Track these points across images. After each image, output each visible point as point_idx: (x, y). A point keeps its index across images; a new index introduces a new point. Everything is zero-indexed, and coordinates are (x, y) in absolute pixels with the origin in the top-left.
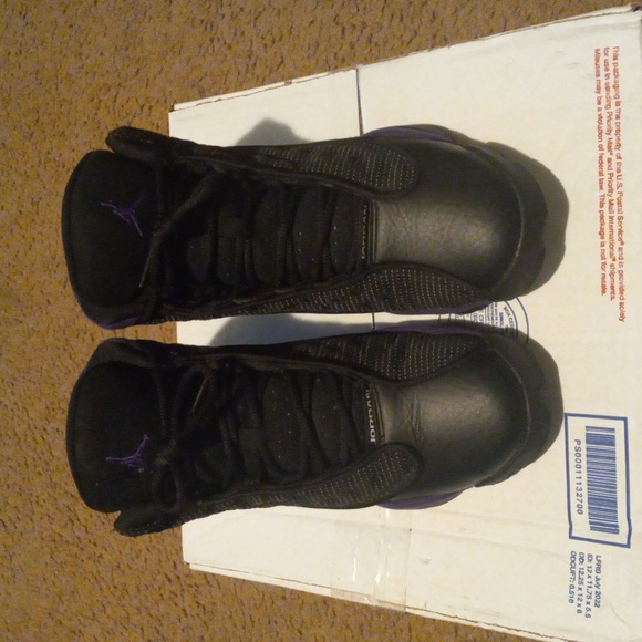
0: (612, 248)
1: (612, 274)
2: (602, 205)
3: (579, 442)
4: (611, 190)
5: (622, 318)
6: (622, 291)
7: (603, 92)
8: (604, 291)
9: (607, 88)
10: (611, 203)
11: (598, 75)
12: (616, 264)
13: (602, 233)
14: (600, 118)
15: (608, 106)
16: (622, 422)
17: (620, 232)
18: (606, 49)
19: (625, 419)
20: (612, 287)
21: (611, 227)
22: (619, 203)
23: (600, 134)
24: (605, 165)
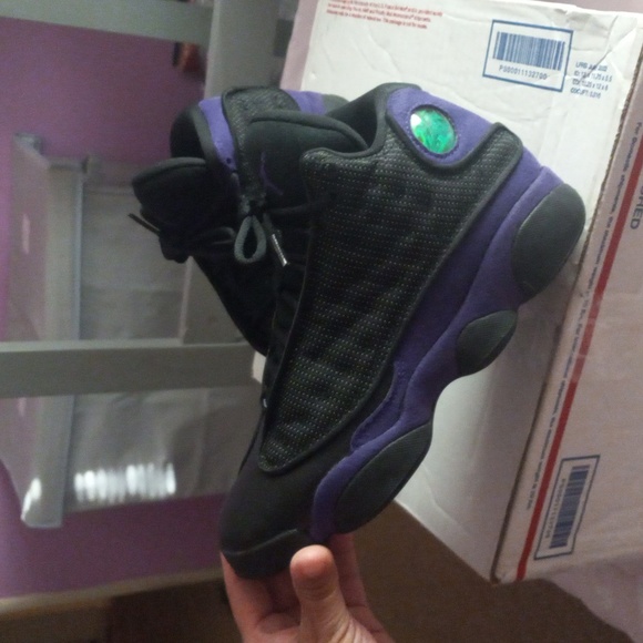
0: (406, 17)
1: (419, 19)
2: (387, 21)
3: (501, 67)
4: (382, 13)
5: (440, 14)
6: (427, 12)
7: (345, 11)
8: (424, 27)
9: (344, 8)
10: (388, 14)
11: (336, 13)
12: (415, 14)
13: (399, 23)
14: (354, 16)
15: (350, 9)
16: (495, 24)
17: (402, 9)
18: (330, 5)
19: (494, 21)
20: (425, 19)
21: (399, 16)
22: (389, 7)
23: (359, 16)
24: (372, 15)
